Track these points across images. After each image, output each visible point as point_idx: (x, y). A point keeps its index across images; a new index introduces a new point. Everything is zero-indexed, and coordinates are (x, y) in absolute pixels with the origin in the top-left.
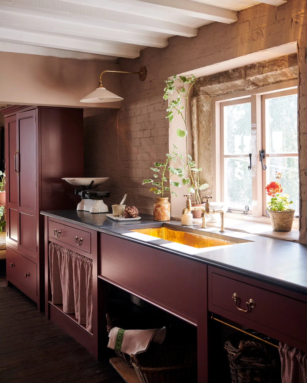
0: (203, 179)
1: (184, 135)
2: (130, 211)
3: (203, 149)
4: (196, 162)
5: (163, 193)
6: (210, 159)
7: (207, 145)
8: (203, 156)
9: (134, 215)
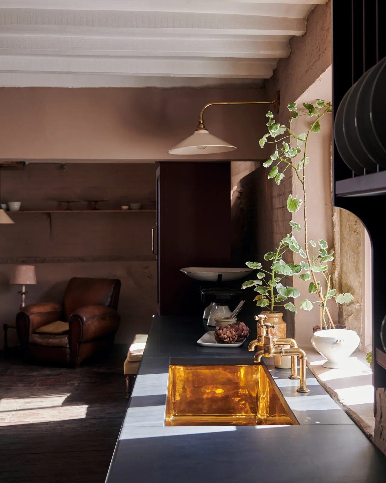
0: (346, 284)
1: (296, 207)
2: (221, 331)
3: (348, 230)
4: (337, 252)
5: (273, 305)
6: (358, 248)
7: (354, 223)
8: (347, 243)
9: (225, 339)
